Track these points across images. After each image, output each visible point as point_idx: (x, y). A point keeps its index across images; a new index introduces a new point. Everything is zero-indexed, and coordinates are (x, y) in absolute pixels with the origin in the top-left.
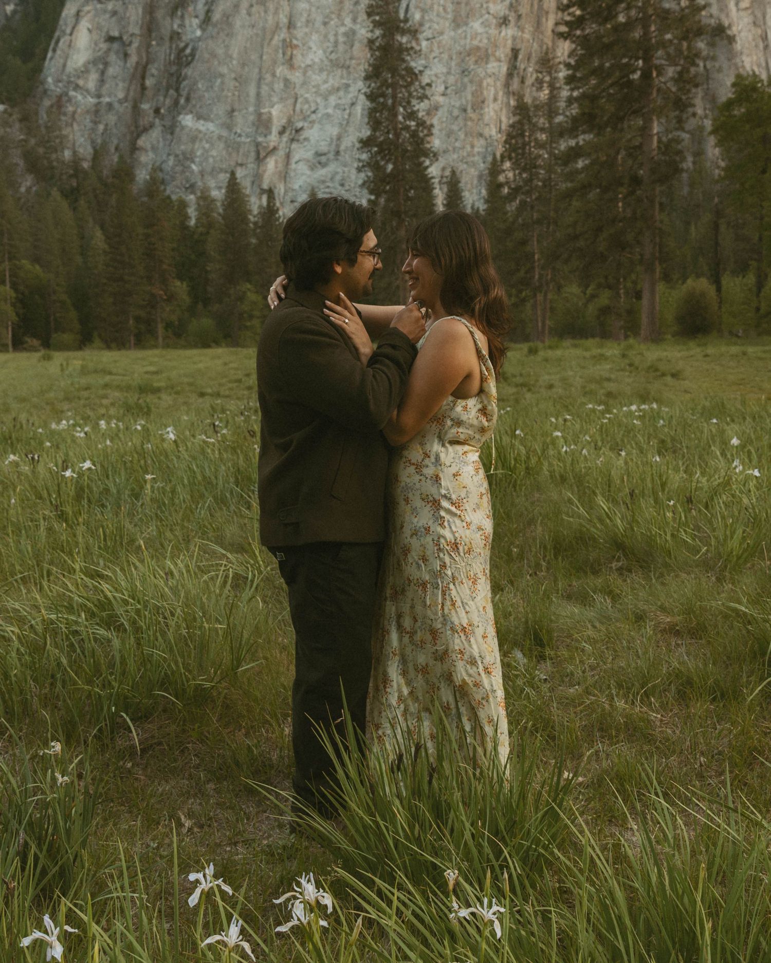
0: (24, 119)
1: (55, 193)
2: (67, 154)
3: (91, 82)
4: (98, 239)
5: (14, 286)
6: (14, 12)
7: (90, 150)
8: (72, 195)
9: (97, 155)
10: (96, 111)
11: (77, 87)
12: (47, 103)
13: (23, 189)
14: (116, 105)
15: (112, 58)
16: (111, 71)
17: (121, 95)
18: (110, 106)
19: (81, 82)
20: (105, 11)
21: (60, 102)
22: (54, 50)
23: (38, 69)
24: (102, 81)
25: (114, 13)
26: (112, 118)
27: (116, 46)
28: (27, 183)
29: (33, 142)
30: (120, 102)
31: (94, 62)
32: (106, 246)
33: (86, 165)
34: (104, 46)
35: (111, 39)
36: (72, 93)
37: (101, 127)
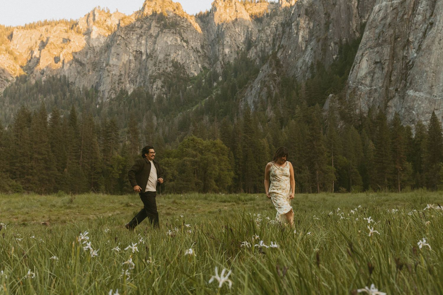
0: (340, 99)
1: (352, 127)
2: (357, 111)
3: (368, 81)
4: (371, 145)
5: (335, 166)
6: (337, 58)
7: (367, 109)
8: (359, 128)
9: (370, 111)
10: (370, 93)
11: (362, 84)
12: (349, 91)
13: (339, 127)
14: (378, 89)
15: (377, 70)
16: (376, 76)
17: (380, 85)
18: (376, 90)
19: (363, 82)
20: (374, 52)
21: (354, 91)
22: (352, 70)
23: (346, 79)
24: (372, 80)
25: (378, 52)
26: (376, 95)
27: (378, 65)
28: (341, 124)
29: (343, 107)
30: (380, 88)
31: (369, 73)
32: (374, 148)
33: (365, 115)
34: (373, 66)
35: (376, 63)
36: (360, 86)
37: (372, 99)
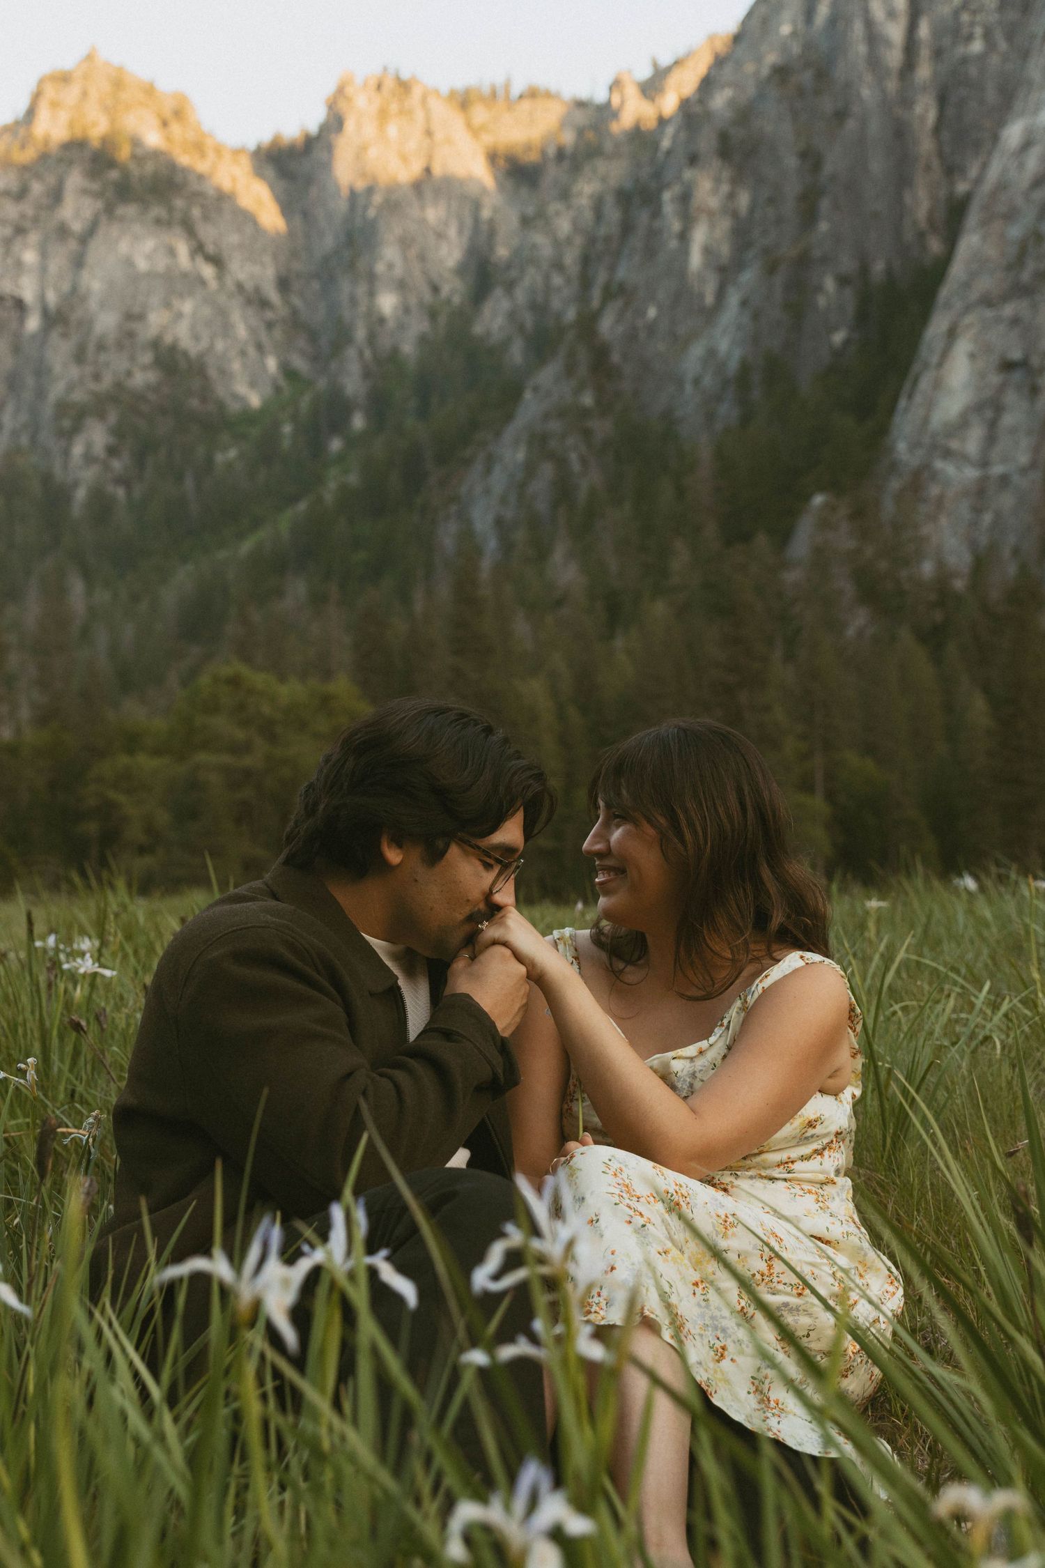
0: (858, 514)
1: (905, 635)
2: (927, 568)
3: (972, 443)
4: (978, 709)
5: (830, 796)
6: (847, 342)
7: (967, 558)
8: (933, 638)
9: (981, 563)
10: (980, 493)
11: (947, 454)
12: (895, 484)
13: (851, 632)
14: (1016, 478)
15: (1011, 397)
16: (1008, 420)
17: (1023, 459)
18: (1004, 480)
19: (954, 444)
20: (998, 320)
21: (919, 480)
22: (910, 396)
23: (883, 430)
24: (991, 440)
25: (1015, 321)
26: (1006, 501)
27: (1017, 376)
28: (858, 621)
29: (869, 551)
30: (1024, 471)
31: (977, 408)
32: (992, 723)
33: (959, 584)
34: (995, 379)
35: (1008, 366)
36: (939, 464)
37: (988, 518)
